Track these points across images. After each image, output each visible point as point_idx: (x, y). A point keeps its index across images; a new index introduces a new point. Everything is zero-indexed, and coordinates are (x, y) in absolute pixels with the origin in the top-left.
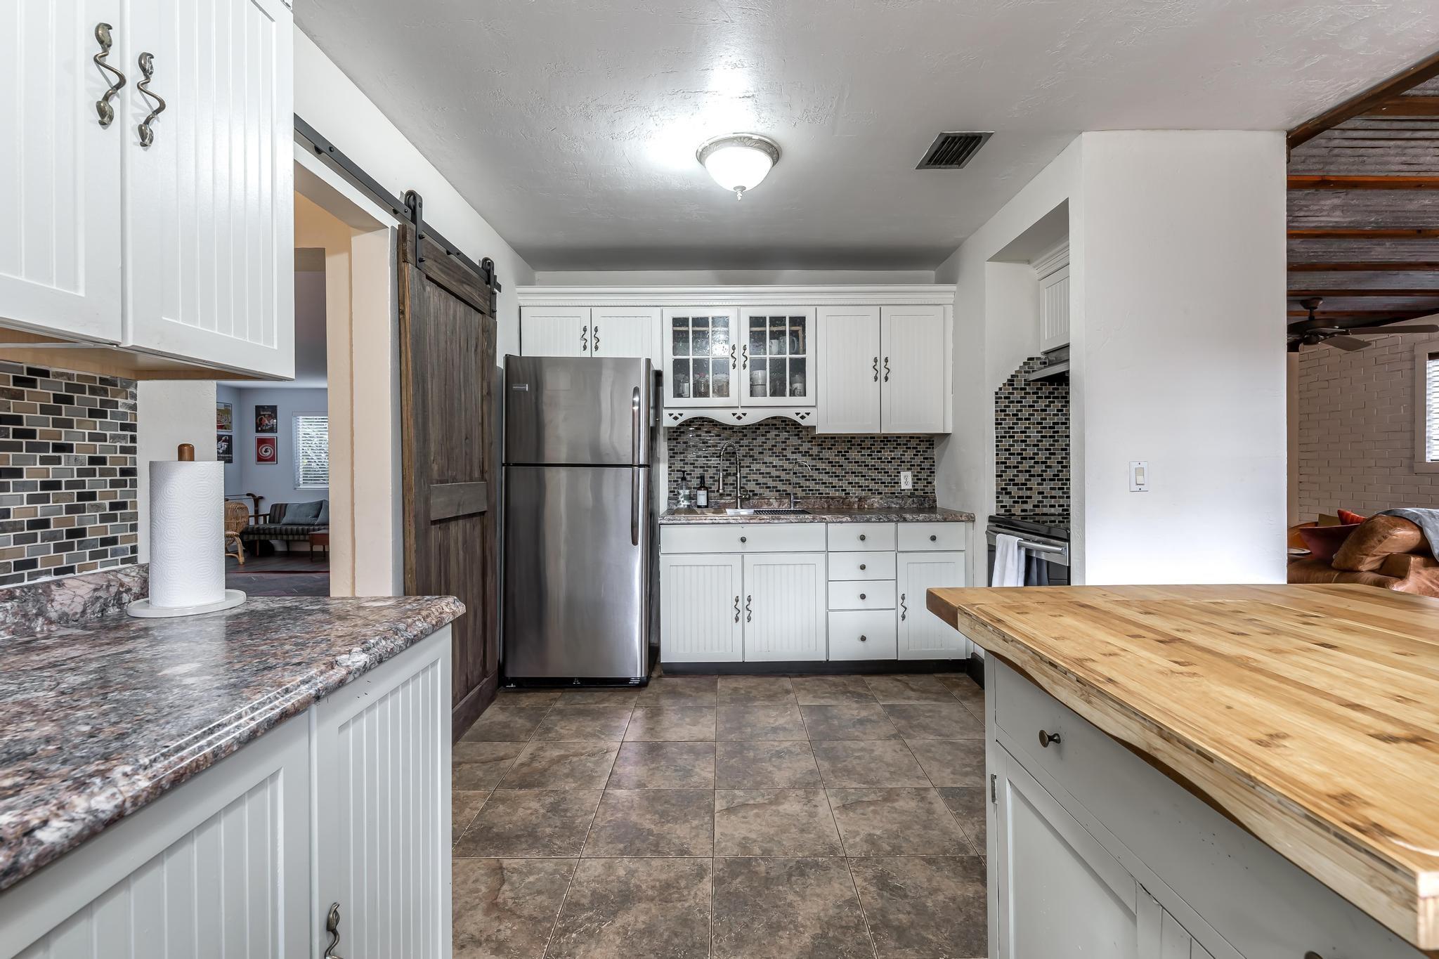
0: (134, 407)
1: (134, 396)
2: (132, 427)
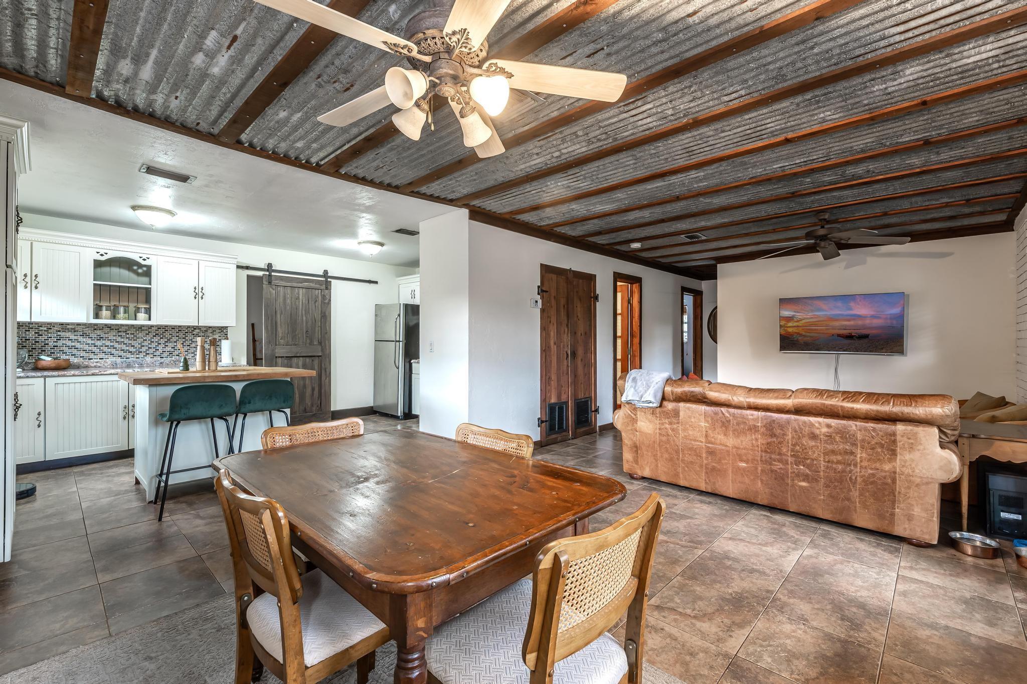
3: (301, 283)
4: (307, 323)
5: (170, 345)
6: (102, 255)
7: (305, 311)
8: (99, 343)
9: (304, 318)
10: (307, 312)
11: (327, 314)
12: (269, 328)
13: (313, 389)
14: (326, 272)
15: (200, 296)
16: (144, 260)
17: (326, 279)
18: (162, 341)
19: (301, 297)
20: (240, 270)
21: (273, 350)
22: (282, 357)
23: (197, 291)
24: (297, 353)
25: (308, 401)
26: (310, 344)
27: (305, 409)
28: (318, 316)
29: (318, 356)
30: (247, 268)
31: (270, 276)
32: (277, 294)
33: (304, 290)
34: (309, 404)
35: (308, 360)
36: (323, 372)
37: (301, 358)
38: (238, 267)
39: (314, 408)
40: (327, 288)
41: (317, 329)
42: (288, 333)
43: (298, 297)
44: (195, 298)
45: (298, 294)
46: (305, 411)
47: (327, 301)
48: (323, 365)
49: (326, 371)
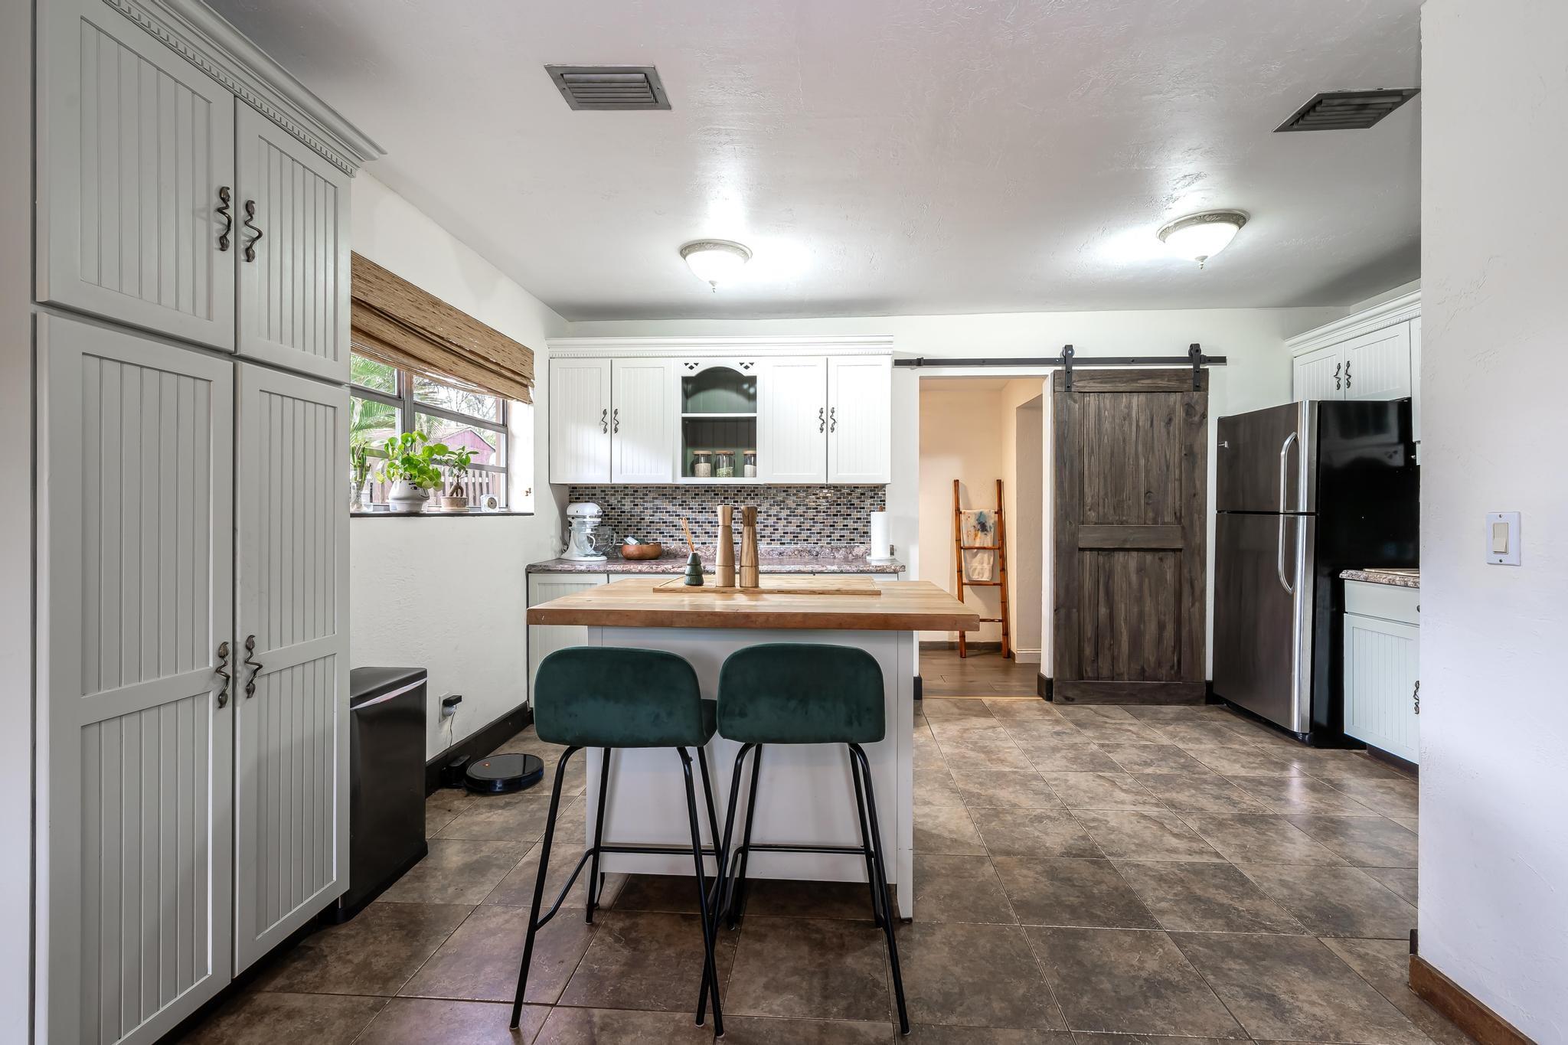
0: (885, 494)
1: (885, 491)
2: (884, 501)
3: (1135, 381)
4: (1147, 472)
5: (795, 521)
6: (691, 368)
7: (1145, 445)
8: (701, 517)
9: (1142, 462)
10: (1149, 448)
11: (1197, 448)
12: (1066, 485)
13: (1161, 627)
14: (1195, 349)
15: (830, 426)
16: (747, 367)
17: (1196, 366)
18: (784, 514)
19: (1134, 415)
20: (906, 371)
21: (1074, 535)
22: (1091, 549)
23: (824, 417)
24: (1125, 541)
25: (1149, 654)
26: (1155, 522)
27: (1143, 669)
28: (1174, 455)
29: (1174, 550)
30: (920, 362)
31: (1069, 372)
32: (1084, 409)
33: (1142, 397)
34: (1152, 659)
35: (1149, 557)
36: (1186, 589)
37: (1134, 554)
38: (898, 363)
39: (1164, 671)
40: (1197, 388)
41: (1170, 486)
42: (1106, 494)
43: (1129, 415)
44: (822, 430)
45: (1129, 407)
46: (1142, 674)
47: (1196, 419)
48: (1185, 571)
49: (1192, 586)
